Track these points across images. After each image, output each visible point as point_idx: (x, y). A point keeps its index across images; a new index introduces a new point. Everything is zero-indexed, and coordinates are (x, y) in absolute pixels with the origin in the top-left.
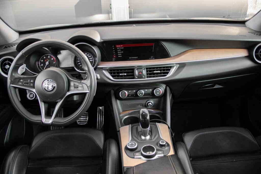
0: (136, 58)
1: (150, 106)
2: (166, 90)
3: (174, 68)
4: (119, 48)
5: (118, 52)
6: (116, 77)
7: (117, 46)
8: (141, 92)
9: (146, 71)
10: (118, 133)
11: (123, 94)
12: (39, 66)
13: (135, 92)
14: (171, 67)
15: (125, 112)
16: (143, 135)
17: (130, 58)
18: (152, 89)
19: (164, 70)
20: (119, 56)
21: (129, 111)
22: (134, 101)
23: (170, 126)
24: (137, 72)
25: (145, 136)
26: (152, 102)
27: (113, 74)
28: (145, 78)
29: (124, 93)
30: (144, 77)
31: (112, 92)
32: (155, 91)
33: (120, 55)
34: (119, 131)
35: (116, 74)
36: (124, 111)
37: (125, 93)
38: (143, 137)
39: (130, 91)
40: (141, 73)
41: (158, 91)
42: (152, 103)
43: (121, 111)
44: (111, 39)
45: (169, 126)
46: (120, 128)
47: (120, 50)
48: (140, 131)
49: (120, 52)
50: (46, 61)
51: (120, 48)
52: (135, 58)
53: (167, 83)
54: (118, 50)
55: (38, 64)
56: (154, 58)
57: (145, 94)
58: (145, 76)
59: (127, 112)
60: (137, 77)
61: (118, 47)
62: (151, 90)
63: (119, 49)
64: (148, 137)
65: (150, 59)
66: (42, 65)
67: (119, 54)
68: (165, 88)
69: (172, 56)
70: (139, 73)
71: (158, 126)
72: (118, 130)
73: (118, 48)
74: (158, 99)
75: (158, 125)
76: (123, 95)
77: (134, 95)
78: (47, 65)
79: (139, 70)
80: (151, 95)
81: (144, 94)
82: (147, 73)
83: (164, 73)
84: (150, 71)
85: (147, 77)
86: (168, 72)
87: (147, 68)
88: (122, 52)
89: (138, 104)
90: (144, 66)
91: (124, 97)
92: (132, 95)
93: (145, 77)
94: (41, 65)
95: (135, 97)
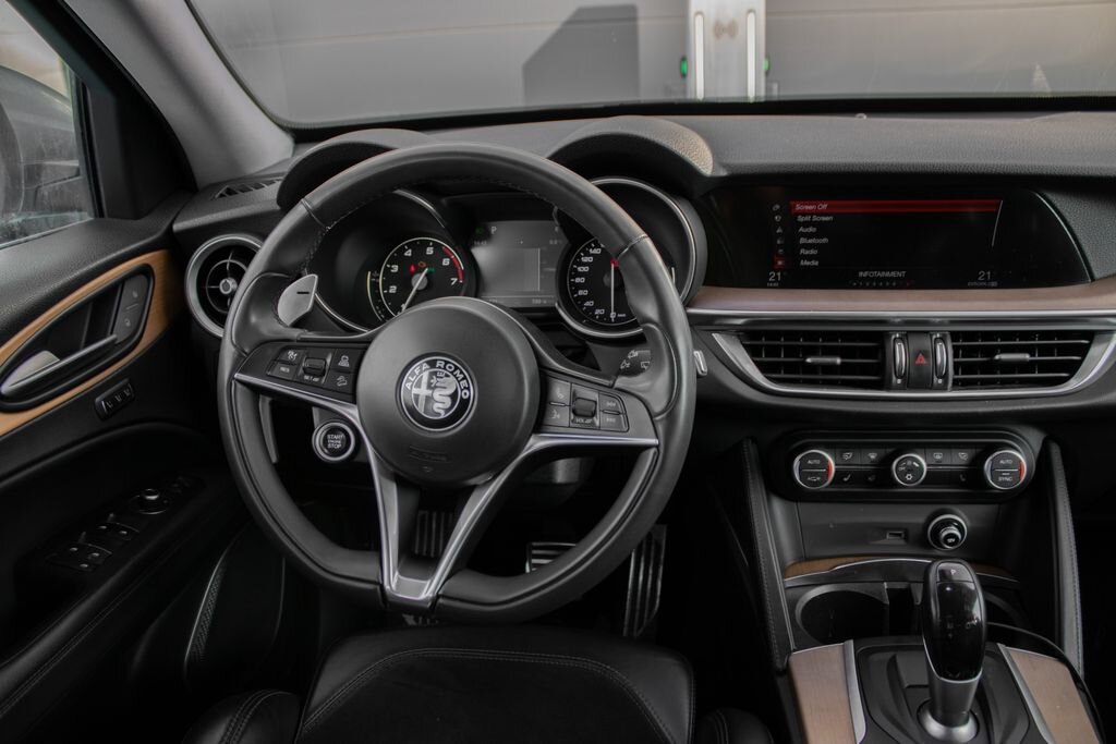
0: (898, 278)
1: (950, 540)
2: (1043, 462)
3: (1109, 340)
4: (808, 218)
5: (803, 241)
6: (782, 375)
7: (799, 207)
8: (909, 463)
9: (954, 347)
10: (780, 681)
11: (814, 466)
12: (376, 295)
13: (873, 463)
14: (1091, 336)
15: (807, 563)
16: (939, 713)
17: (865, 274)
18: (973, 452)
19: (1046, 350)
20: (807, 263)
21: (833, 562)
22: (861, 508)
23: (1081, 673)
24: (901, 354)
25: (948, 721)
26: (960, 521)
27: (766, 356)
28: (943, 388)
29: (817, 462)
30: (940, 381)
31: (750, 451)
32: (987, 464)
33: (810, 258)
34: (787, 672)
35: (780, 356)
36: (804, 558)
37: (825, 462)
38: (935, 728)
39: (848, 456)
40: (924, 362)
41: (1006, 466)
42: (960, 528)
43: (789, 556)
44: (770, 166)
45: (1076, 669)
46: (789, 652)
47: (811, 229)
48: (910, 687)
49: (810, 241)
50: (413, 269)
51: (815, 218)
52: (893, 274)
53: (1052, 424)
54: (801, 229)
55: (375, 285)
56: (993, 284)
57: (934, 477)
58: (945, 377)
59: (822, 568)
60: (899, 381)
61: (804, 214)
62: (963, 456)
63: (806, 224)
64: (965, 731)
65: (975, 284)
66: (393, 289)
67: (802, 251)
68: (1037, 449)
69: (1097, 274)
70: (913, 356)
71: (1013, 662)
72: (779, 665)
73: (801, 219)
74: (995, 507)
75: (1009, 655)
76: (812, 474)
77: (866, 474)
78: (417, 291)
79: (916, 343)
80: (962, 485)
81: (928, 472)
82: (955, 363)
83: (1044, 367)
84: (969, 352)
85: (958, 384)
86: (1079, 363)
87: (955, 336)
88: (825, 240)
89: (883, 529)
90: (941, 324)
91: (817, 484)
92: (859, 478)
93: (946, 382)
94: (388, 289)
95: (876, 485)
